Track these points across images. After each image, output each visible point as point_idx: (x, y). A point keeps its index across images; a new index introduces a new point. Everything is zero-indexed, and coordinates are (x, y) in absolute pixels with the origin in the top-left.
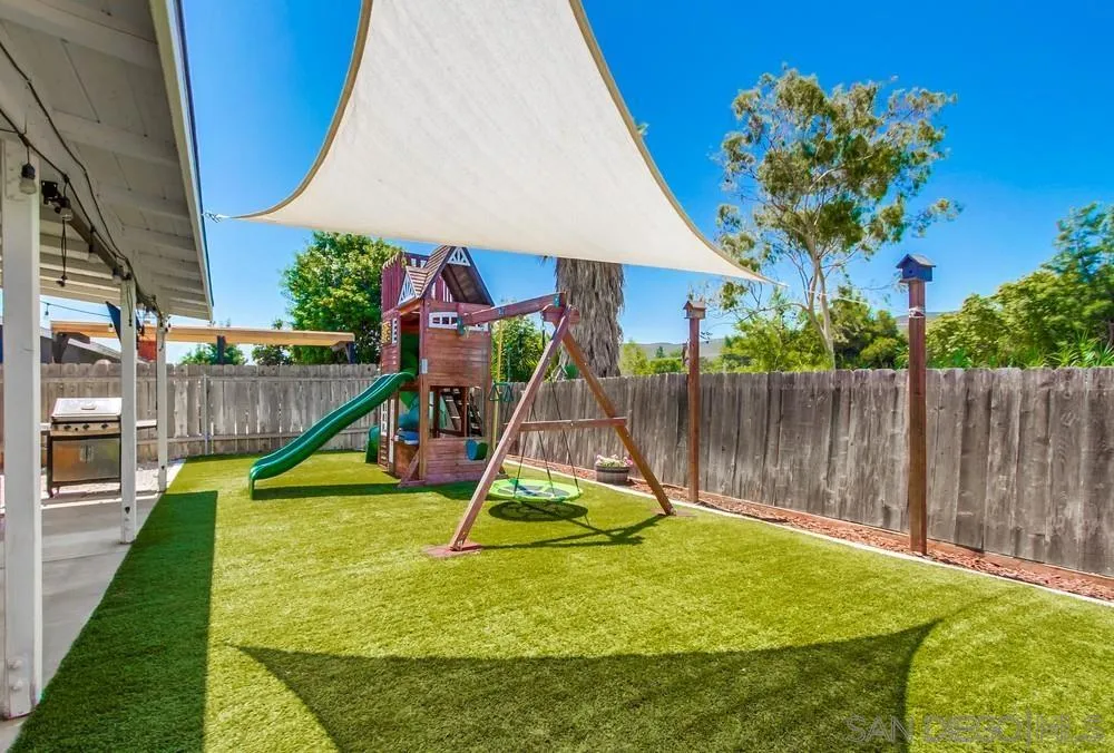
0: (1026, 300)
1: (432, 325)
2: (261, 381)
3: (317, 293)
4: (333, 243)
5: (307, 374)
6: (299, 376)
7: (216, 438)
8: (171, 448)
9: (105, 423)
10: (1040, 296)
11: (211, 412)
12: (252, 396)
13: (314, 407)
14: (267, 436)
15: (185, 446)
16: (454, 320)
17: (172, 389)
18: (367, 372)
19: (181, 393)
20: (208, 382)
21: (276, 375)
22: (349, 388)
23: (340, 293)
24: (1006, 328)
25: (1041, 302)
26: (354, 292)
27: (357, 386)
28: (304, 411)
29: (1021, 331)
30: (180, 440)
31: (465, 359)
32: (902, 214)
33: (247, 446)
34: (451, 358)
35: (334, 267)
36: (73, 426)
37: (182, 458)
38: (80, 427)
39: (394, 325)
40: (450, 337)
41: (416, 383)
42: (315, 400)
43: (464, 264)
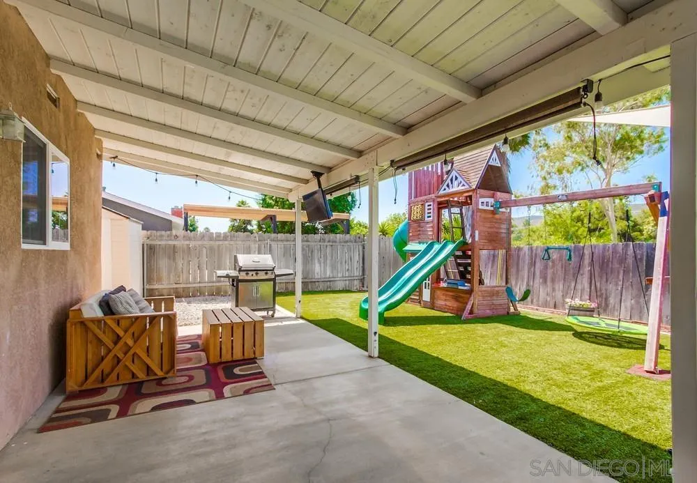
1: (480, 207)
5: (324, 240)
6: (320, 241)
9: (266, 271)
16: (492, 204)
20: (270, 245)
21: (306, 241)
22: (348, 251)
27: (352, 249)
28: (322, 265)
31: (497, 231)
34: (490, 230)
36: (251, 273)
38: (254, 273)
39: (427, 208)
40: (490, 216)
41: (470, 247)
42: (329, 258)
43: (497, 165)
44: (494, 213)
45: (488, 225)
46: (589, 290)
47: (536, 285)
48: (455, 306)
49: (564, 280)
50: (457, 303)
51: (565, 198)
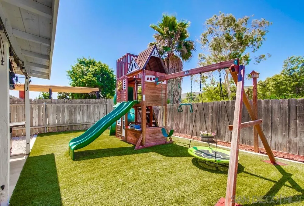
0: (275, 82)
1: (146, 81)
2: (66, 105)
3: (80, 77)
4: (84, 62)
5: (82, 103)
6: (80, 103)
7: (49, 126)
8: (31, 131)
10: (279, 81)
11: (47, 116)
12: (63, 110)
13: (85, 114)
14: (68, 125)
15: (37, 129)
16: (154, 79)
17: (32, 109)
18: (103, 102)
19: (35, 110)
20: (46, 106)
21: (71, 103)
22: (97, 108)
23: (87, 77)
24: (269, 89)
25: (278, 83)
26: (92, 77)
27: (100, 107)
29: (273, 90)
30: (35, 127)
31: (158, 95)
32: (249, 57)
33: (61, 129)
34: (153, 94)
35: (85, 70)
37: (36, 134)
39: (124, 82)
40: (153, 86)
41: (140, 105)
42: (86, 111)
43: (157, 57)
44: (155, 84)
45: (152, 91)
46: (211, 126)
47: (188, 124)
48: (135, 140)
49: (200, 121)
50: (136, 138)
51: (188, 73)
